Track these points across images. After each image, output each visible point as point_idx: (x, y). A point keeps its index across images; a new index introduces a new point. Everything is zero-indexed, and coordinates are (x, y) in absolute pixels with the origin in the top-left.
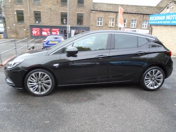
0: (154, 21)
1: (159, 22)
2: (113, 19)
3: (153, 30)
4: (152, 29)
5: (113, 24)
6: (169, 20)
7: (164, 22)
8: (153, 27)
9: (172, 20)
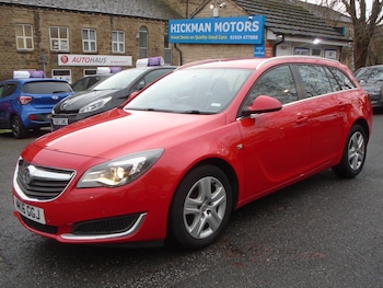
0: (184, 34)
1: (197, 38)
2: (28, 29)
3: (184, 55)
4: (181, 54)
5: (29, 41)
6: (223, 33)
7: (211, 37)
8: (182, 49)
9: (230, 33)
